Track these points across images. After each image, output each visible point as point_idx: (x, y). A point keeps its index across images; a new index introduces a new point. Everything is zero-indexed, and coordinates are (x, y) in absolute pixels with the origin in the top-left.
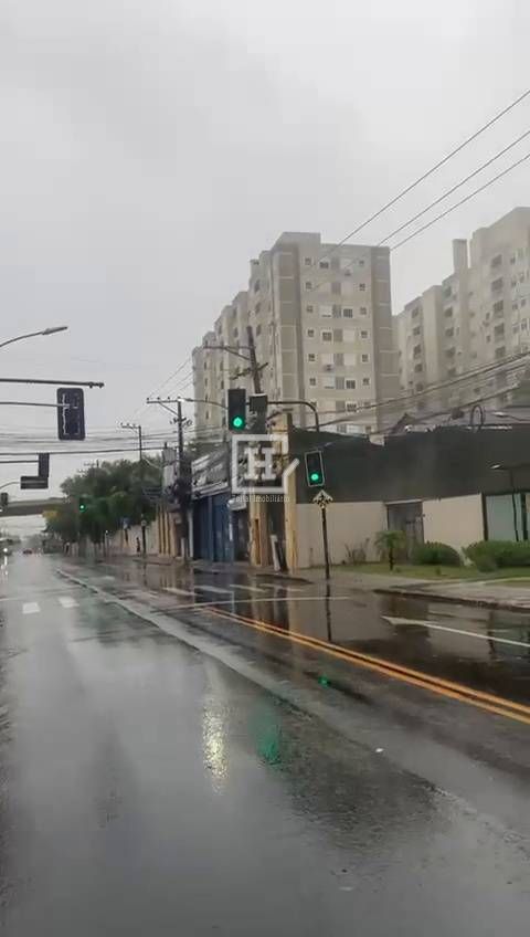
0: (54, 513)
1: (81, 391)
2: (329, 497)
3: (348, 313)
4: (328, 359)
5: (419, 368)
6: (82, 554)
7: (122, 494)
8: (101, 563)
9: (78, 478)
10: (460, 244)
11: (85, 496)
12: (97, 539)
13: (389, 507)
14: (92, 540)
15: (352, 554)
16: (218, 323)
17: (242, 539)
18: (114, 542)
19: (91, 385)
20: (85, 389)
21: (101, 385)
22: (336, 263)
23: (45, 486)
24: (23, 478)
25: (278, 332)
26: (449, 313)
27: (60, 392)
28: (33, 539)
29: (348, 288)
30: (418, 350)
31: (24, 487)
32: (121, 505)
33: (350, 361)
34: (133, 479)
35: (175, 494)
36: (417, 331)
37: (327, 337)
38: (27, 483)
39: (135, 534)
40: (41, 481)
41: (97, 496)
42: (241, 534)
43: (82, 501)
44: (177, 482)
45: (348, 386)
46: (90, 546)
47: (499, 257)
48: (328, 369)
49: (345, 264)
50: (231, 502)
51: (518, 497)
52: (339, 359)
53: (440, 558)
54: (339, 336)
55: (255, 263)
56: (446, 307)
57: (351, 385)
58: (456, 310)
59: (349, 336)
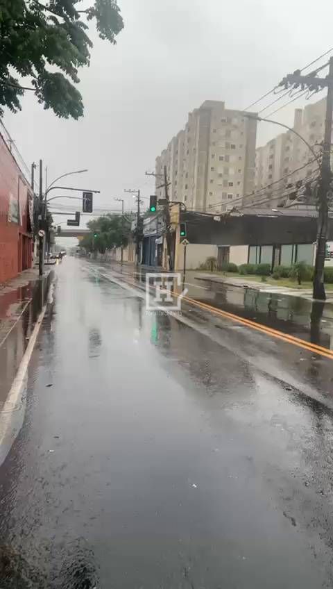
0: (82, 238)
1: (92, 194)
2: (187, 242)
3: (233, 147)
4: (221, 171)
5: (270, 177)
6: (95, 258)
7: (114, 231)
8: (103, 262)
9: (95, 221)
10: (298, 111)
11: (97, 230)
12: (103, 252)
13: (219, 248)
14: (100, 252)
15: (201, 266)
16: (169, 145)
17: (160, 256)
18: (109, 254)
19: (96, 192)
20: (93, 193)
21: (99, 192)
22: (229, 121)
23: (78, 225)
24: (68, 221)
25: (197, 155)
26: (288, 148)
27: (84, 194)
28: (72, 249)
29: (235, 134)
30: (271, 167)
31: (68, 224)
32: (113, 235)
33: (231, 171)
34: (120, 224)
35: (135, 234)
36: (272, 157)
37: (221, 159)
38: (70, 223)
39: (118, 251)
40: (76, 222)
41: (103, 231)
42: (160, 254)
43: (95, 233)
44: (136, 229)
45: (230, 185)
46: (99, 255)
47: (315, 122)
48: (220, 175)
49: (235, 121)
50: (157, 240)
51: (258, 248)
52: (226, 171)
53: (233, 270)
54: (227, 159)
55: (190, 114)
56: (287, 145)
57: (231, 184)
58: (292, 148)
59: (233, 159)
